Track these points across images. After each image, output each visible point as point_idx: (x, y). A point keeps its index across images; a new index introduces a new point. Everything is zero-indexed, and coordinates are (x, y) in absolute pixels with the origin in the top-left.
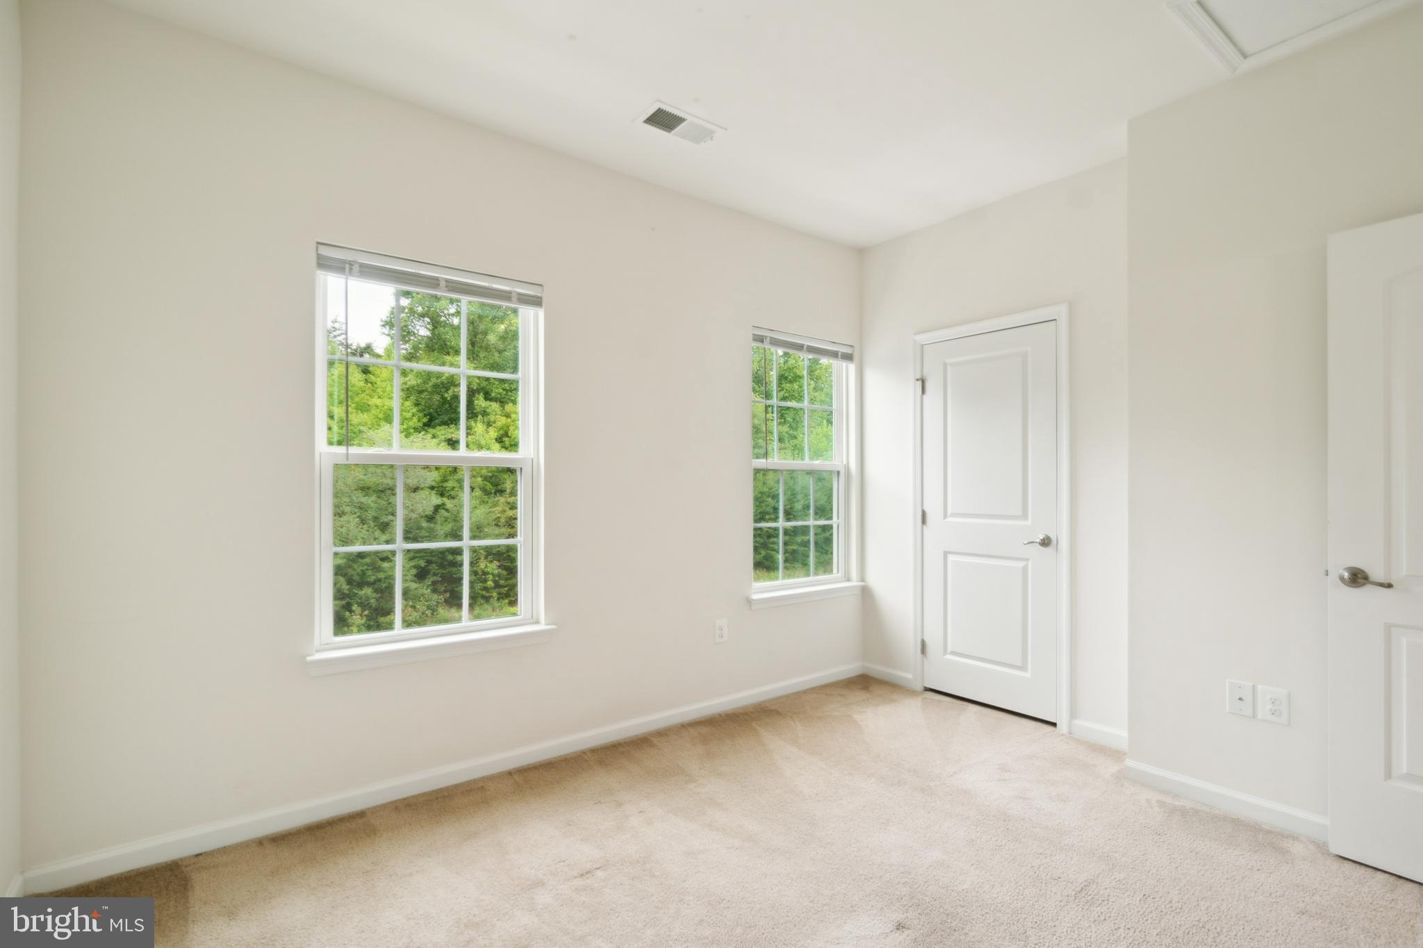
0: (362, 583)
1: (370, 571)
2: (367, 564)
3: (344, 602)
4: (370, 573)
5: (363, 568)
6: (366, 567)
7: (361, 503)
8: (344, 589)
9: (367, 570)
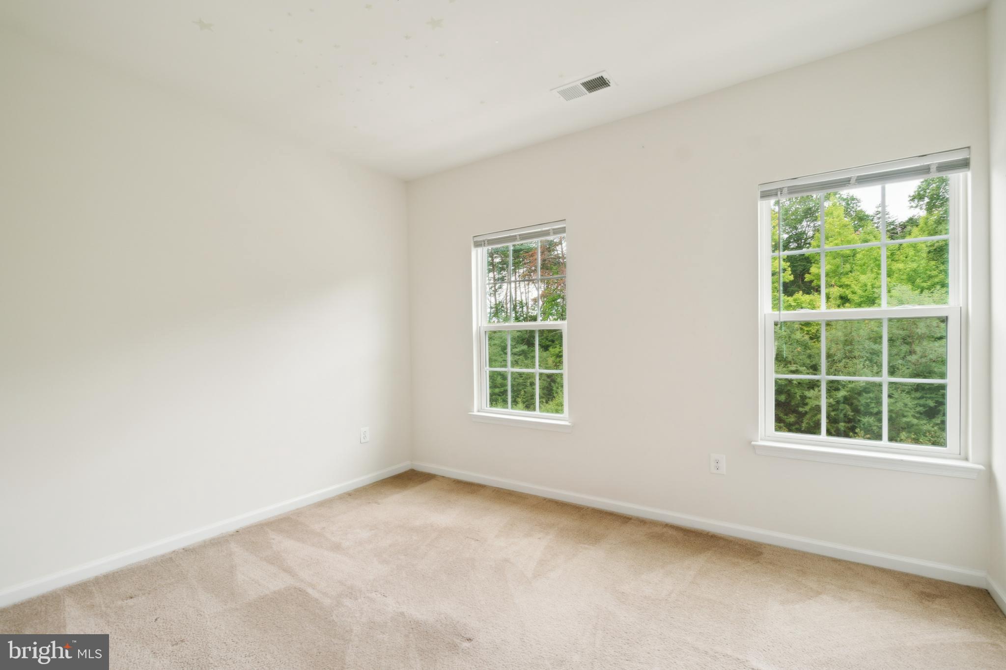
0: (865, 413)
1: (874, 404)
2: (870, 398)
3: (849, 425)
4: (873, 405)
5: (867, 401)
6: (869, 400)
7: (873, 349)
8: (849, 415)
9: (870, 402)
